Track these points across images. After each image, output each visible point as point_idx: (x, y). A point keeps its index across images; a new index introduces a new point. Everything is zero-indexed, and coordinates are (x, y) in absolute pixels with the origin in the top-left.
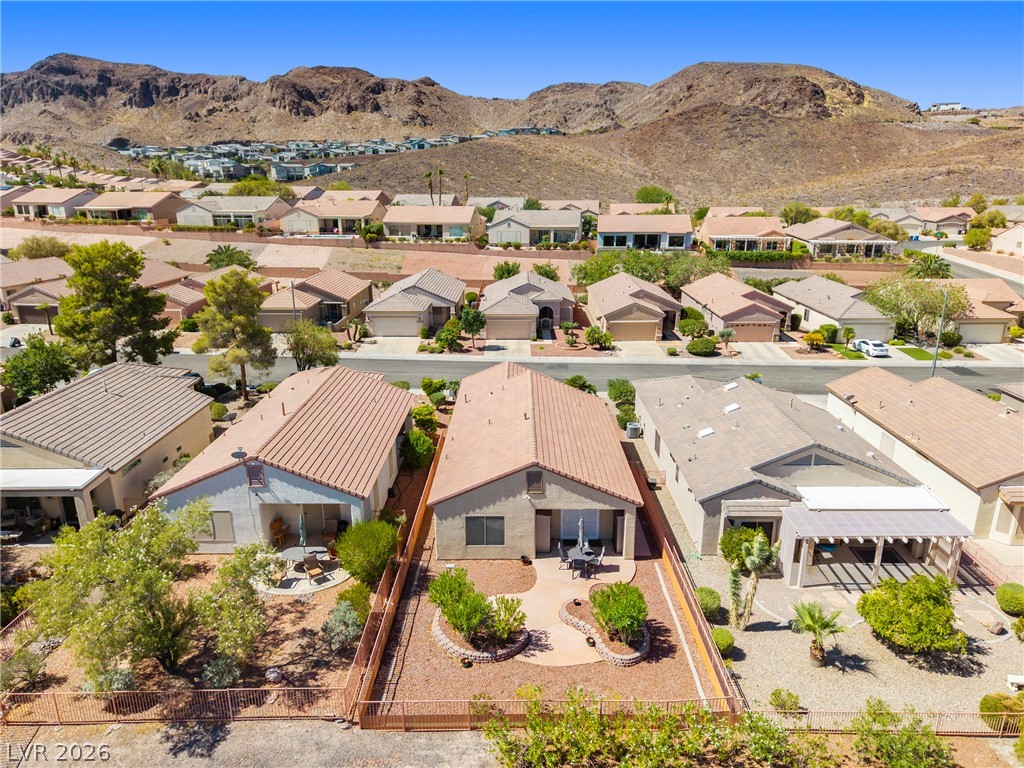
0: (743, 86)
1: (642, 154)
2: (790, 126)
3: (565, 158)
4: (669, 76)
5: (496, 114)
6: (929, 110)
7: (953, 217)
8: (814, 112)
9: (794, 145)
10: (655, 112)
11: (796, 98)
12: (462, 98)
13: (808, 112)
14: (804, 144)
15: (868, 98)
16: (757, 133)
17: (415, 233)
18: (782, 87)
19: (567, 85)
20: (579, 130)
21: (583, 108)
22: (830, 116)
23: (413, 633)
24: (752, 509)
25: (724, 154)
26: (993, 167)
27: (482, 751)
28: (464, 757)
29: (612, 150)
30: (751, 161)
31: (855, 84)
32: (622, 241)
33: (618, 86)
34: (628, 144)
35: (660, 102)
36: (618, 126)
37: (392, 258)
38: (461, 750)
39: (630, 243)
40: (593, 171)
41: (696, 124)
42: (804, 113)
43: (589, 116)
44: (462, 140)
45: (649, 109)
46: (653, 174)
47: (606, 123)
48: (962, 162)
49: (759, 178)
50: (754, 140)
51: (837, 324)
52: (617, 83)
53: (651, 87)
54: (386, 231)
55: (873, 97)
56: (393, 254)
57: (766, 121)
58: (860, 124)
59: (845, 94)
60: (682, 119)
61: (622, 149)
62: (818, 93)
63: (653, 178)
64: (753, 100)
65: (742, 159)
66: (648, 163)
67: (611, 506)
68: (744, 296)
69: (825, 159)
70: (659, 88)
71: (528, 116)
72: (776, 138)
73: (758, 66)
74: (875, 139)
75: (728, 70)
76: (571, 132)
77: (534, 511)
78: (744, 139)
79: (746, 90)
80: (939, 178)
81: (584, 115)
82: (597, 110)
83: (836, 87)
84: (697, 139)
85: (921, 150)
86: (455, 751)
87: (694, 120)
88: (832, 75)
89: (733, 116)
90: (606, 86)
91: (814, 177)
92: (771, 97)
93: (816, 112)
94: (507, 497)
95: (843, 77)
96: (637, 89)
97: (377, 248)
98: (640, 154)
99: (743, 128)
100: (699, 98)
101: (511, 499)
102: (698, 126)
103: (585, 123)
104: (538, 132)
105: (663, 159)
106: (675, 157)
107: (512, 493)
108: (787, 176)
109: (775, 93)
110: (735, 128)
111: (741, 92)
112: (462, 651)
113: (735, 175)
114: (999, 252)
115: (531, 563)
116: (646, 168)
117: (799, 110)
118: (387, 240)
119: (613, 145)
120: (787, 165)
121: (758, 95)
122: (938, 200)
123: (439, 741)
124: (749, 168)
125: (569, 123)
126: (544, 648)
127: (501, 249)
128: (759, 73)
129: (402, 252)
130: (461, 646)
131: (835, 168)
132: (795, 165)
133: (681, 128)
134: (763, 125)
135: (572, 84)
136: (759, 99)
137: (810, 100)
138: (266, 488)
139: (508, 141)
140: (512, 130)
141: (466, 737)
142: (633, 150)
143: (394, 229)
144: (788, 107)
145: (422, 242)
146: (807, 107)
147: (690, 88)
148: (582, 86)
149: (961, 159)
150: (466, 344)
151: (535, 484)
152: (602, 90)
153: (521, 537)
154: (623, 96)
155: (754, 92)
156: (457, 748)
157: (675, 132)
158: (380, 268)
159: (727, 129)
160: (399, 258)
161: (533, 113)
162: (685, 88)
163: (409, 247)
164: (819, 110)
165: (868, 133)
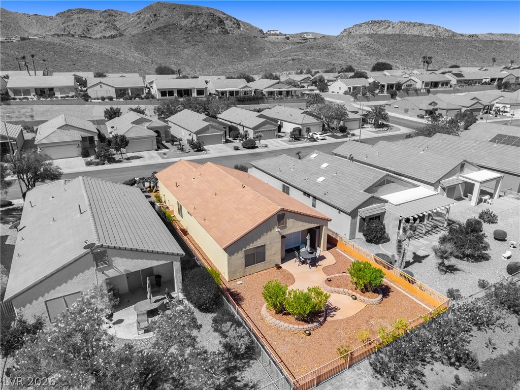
0: (183, 16)
1: (142, 50)
2: (214, 38)
3: (97, 51)
4: (143, 8)
5: (39, 24)
6: (267, 33)
7: (305, 78)
8: (221, 31)
9: (218, 47)
10: (139, 27)
11: (212, 23)
12: (10, 13)
13: (219, 31)
14: (223, 46)
15: (242, 26)
16: (200, 40)
17: (34, 94)
18: (204, 18)
19: (80, 10)
20: (98, 36)
21: (97, 23)
22: (229, 33)
23: (259, 328)
24: (373, 211)
25: (186, 50)
26: (308, 58)
27: (363, 378)
28: (358, 385)
29: (124, 47)
30: (200, 54)
31: (235, 19)
32: (171, 93)
33: (113, 12)
34: (132, 44)
35: (140, 22)
36: (121, 35)
37: (23, 111)
38: (353, 383)
39: (176, 94)
40: (117, 59)
41: (167, 34)
42: (217, 31)
43: (103, 28)
44: (23, 39)
45: (135, 26)
46: (152, 61)
47: (113, 33)
48: (295, 55)
49: (207, 63)
50: (199, 44)
51: (300, 127)
52: (112, 10)
53: (133, 14)
54: (11, 94)
55: (244, 25)
56: (23, 108)
57: (202, 34)
58: (246, 38)
59: (232, 23)
60: (159, 31)
61: (130, 47)
62: (221, 22)
63: (153, 63)
64: (191, 23)
65: (196, 54)
66: (147, 55)
67: (317, 224)
68: (257, 117)
69: (235, 54)
70: (138, 14)
71: (62, 26)
72: (210, 43)
73: (189, 6)
74: (253, 45)
75: (174, 7)
76: (94, 37)
77: (280, 237)
78: (194, 43)
79: (185, 19)
80: (290, 62)
81: (99, 27)
82: (106, 25)
83: (228, 20)
84: (170, 42)
85: (273, 50)
86: (351, 385)
87: (166, 33)
88: (225, 14)
89: (186, 31)
90: (105, 11)
91: (232, 63)
92: (200, 23)
93: (223, 31)
94: (267, 232)
95: (229, 15)
96: (124, 14)
97: (9, 104)
98: (141, 50)
99: (192, 38)
100: (162, 22)
101: (269, 233)
102: (169, 36)
103: (101, 32)
104: (73, 36)
105: (155, 53)
106: (161, 52)
107: (270, 229)
108: (219, 62)
109: (202, 21)
110: (188, 37)
111: (183, 19)
112: (301, 327)
113: (195, 62)
114: (333, 92)
115: (281, 267)
116: (147, 58)
117: (215, 30)
118: (14, 99)
119: (124, 45)
120: (218, 57)
121: (193, 21)
122: (294, 72)
123: (338, 384)
124: (201, 58)
125: (91, 32)
126: (335, 309)
127: (101, 101)
128: (190, 10)
129: (30, 107)
130: (298, 325)
131: (240, 58)
132: (222, 57)
133: (160, 36)
134: (202, 37)
135: (83, 9)
136: (194, 23)
137: (219, 25)
138: (110, 266)
139: (57, 40)
140: (55, 34)
141: (348, 374)
142: (136, 47)
143: (17, 91)
144: (209, 28)
145: (42, 99)
146: (218, 28)
147: (155, 15)
148: (90, 11)
149: (294, 54)
150: (117, 157)
151: (282, 221)
152: (103, 14)
153: (274, 254)
154: (116, 18)
155: (190, 20)
156: (350, 382)
157: (157, 38)
158: (17, 117)
159: (184, 38)
160: (29, 110)
161: (65, 25)
162: (152, 15)
163: (33, 103)
164: (224, 30)
165: (250, 42)
